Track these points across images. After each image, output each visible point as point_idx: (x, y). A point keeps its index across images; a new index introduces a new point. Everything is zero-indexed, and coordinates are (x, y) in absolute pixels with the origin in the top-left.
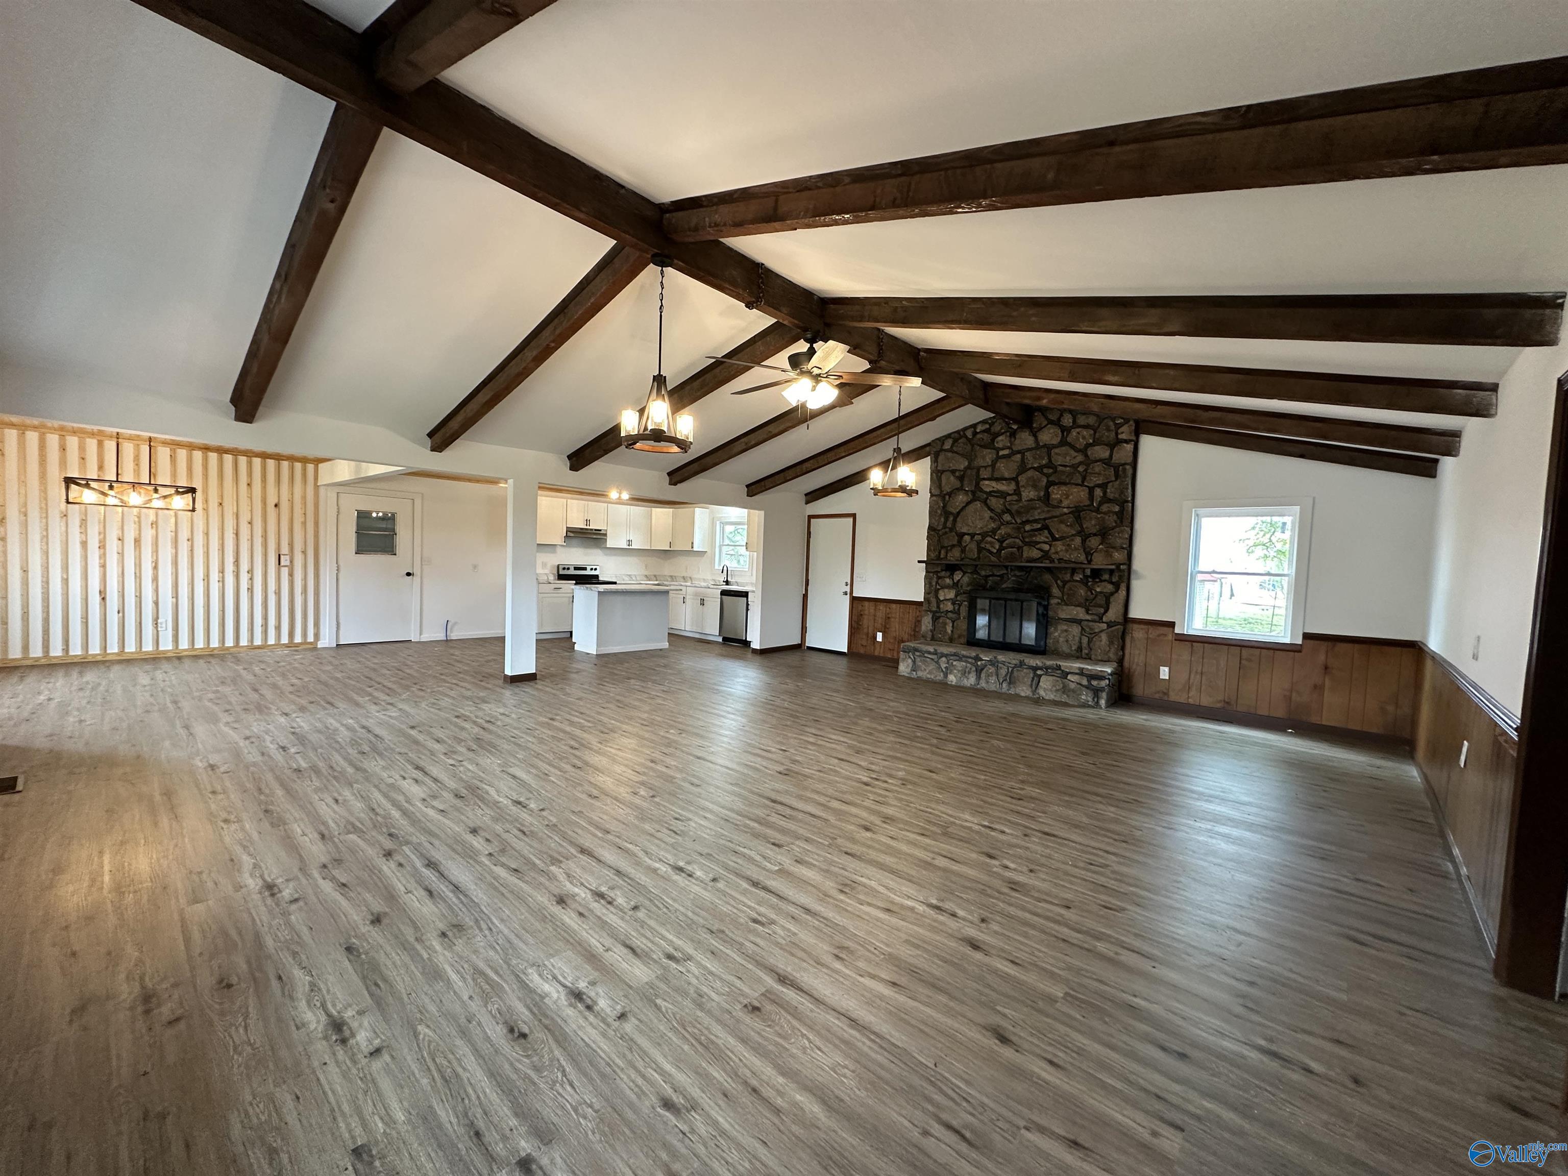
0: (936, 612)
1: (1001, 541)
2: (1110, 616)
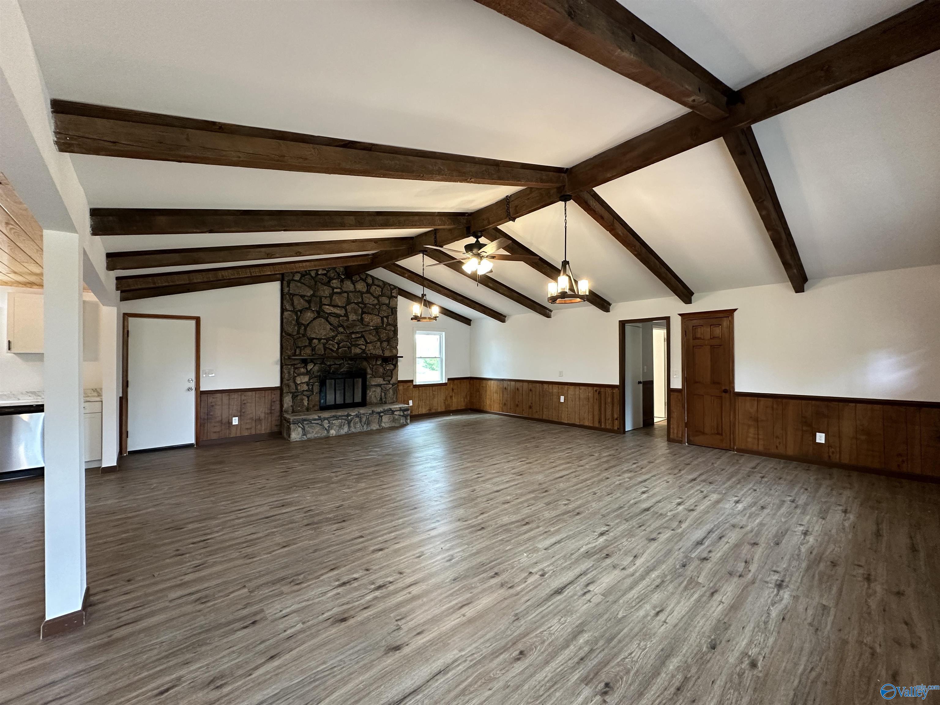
0: (295, 392)
1: (338, 344)
2: (393, 381)
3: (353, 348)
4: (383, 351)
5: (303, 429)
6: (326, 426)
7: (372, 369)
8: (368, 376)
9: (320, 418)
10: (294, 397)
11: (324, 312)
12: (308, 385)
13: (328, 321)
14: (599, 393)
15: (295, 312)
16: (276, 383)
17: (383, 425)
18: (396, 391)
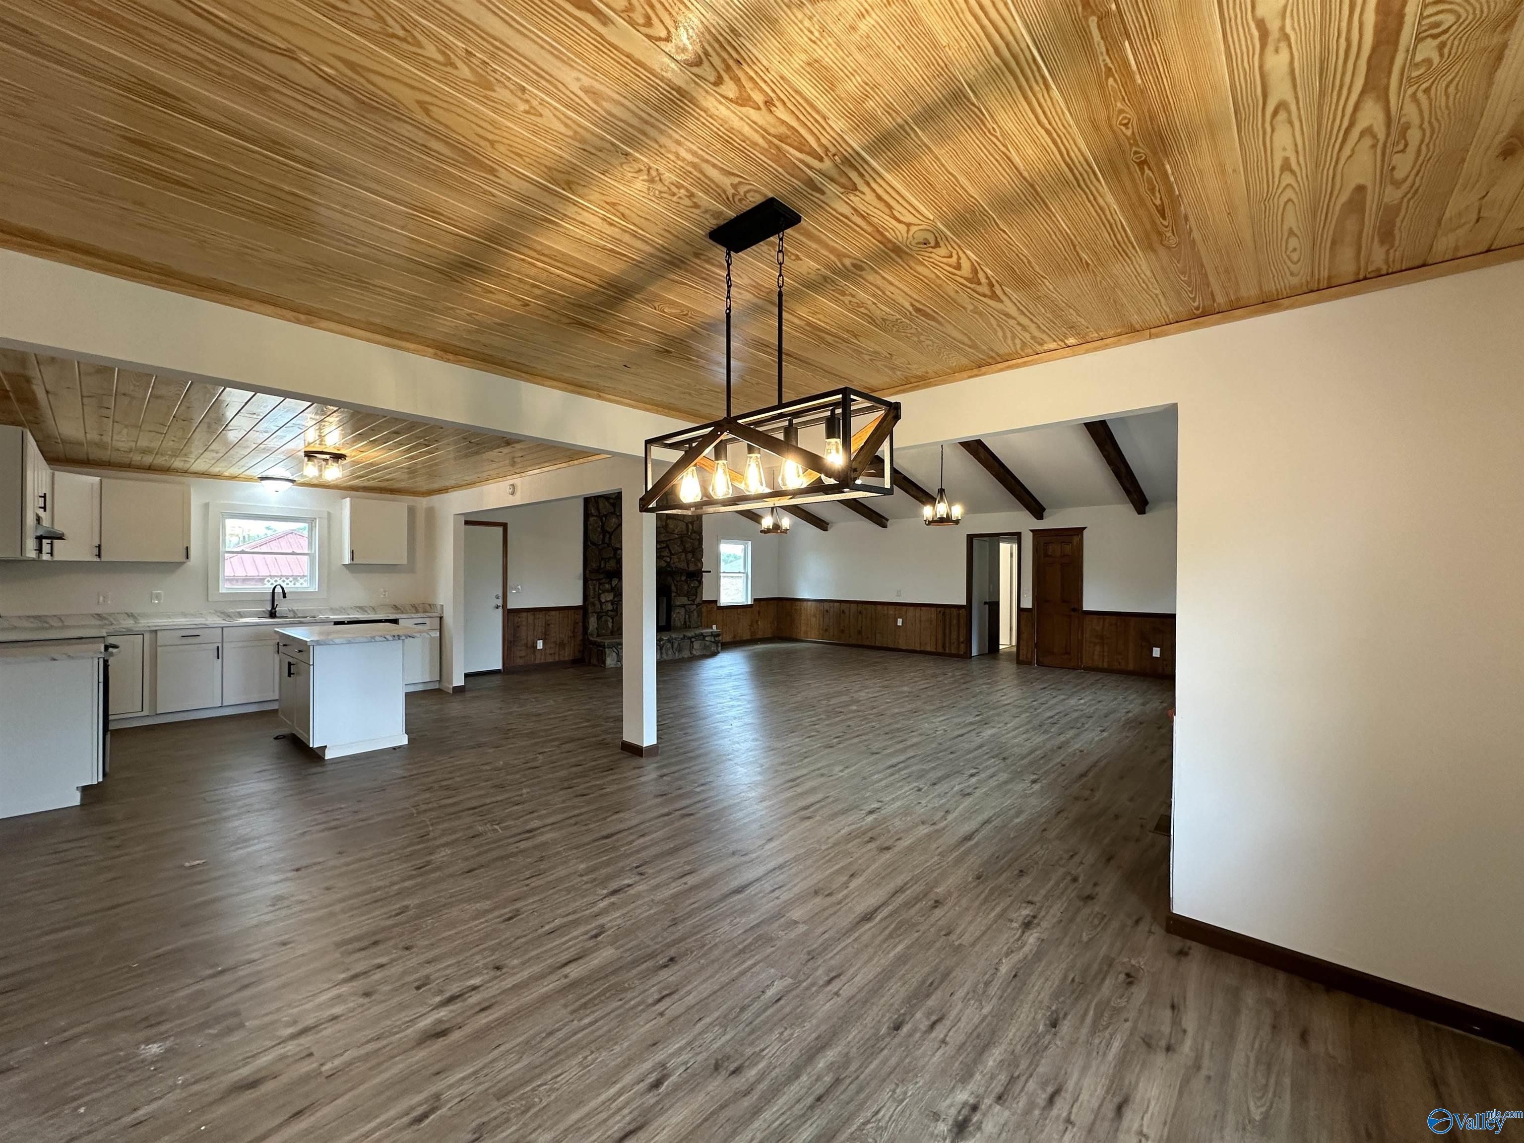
2: (698, 601)
4: (688, 564)
5: (618, 654)
7: (676, 586)
8: (673, 594)
10: (599, 618)
14: (944, 614)
15: (600, 517)
16: (578, 601)
17: (694, 652)
18: (700, 614)
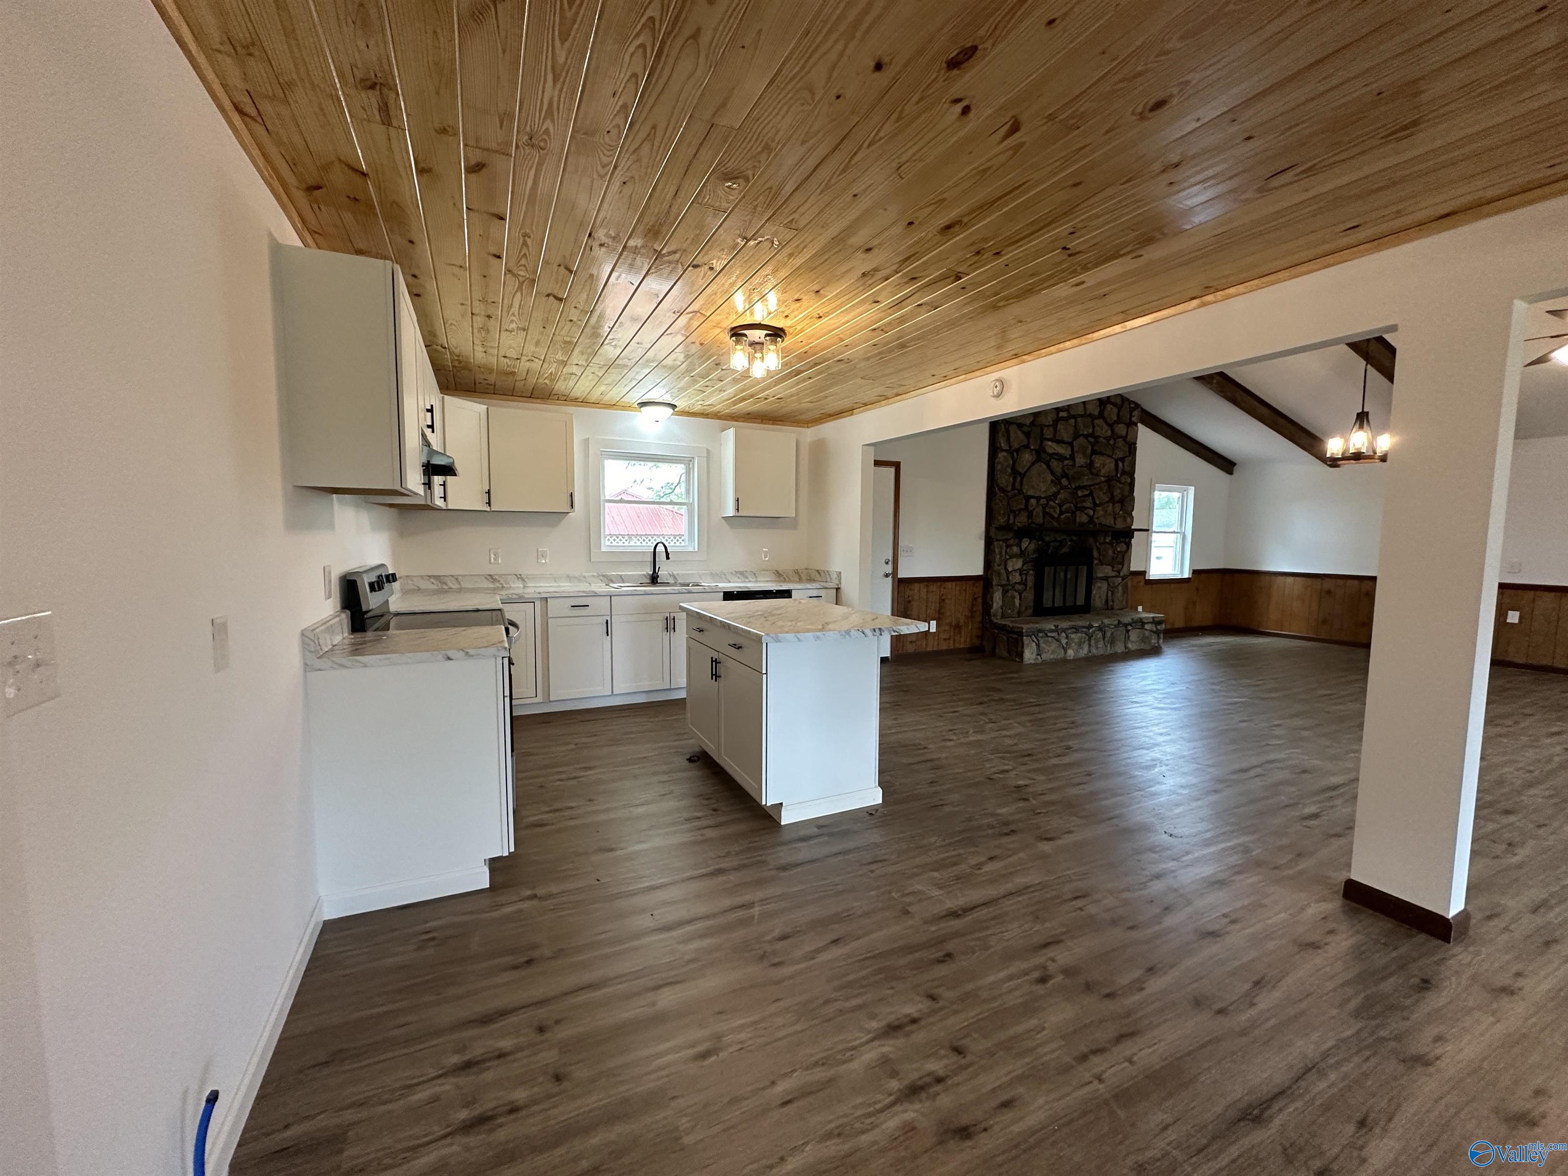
0: (1007, 585)
1: (1060, 506)
2: (1124, 572)
3: (1078, 513)
4: (1115, 520)
5: (1038, 645)
6: (1064, 641)
7: (1099, 549)
8: (1096, 562)
9: (1057, 630)
10: (1005, 592)
11: (1045, 451)
12: (1021, 574)
13: (1049, 467)
15: (1010, 451)
16: (977, 569)
17: (1130, 645)
18: (1125, 588)
